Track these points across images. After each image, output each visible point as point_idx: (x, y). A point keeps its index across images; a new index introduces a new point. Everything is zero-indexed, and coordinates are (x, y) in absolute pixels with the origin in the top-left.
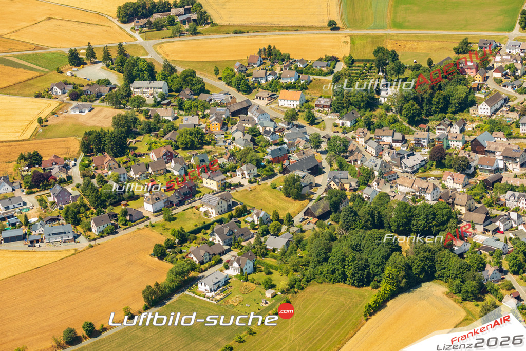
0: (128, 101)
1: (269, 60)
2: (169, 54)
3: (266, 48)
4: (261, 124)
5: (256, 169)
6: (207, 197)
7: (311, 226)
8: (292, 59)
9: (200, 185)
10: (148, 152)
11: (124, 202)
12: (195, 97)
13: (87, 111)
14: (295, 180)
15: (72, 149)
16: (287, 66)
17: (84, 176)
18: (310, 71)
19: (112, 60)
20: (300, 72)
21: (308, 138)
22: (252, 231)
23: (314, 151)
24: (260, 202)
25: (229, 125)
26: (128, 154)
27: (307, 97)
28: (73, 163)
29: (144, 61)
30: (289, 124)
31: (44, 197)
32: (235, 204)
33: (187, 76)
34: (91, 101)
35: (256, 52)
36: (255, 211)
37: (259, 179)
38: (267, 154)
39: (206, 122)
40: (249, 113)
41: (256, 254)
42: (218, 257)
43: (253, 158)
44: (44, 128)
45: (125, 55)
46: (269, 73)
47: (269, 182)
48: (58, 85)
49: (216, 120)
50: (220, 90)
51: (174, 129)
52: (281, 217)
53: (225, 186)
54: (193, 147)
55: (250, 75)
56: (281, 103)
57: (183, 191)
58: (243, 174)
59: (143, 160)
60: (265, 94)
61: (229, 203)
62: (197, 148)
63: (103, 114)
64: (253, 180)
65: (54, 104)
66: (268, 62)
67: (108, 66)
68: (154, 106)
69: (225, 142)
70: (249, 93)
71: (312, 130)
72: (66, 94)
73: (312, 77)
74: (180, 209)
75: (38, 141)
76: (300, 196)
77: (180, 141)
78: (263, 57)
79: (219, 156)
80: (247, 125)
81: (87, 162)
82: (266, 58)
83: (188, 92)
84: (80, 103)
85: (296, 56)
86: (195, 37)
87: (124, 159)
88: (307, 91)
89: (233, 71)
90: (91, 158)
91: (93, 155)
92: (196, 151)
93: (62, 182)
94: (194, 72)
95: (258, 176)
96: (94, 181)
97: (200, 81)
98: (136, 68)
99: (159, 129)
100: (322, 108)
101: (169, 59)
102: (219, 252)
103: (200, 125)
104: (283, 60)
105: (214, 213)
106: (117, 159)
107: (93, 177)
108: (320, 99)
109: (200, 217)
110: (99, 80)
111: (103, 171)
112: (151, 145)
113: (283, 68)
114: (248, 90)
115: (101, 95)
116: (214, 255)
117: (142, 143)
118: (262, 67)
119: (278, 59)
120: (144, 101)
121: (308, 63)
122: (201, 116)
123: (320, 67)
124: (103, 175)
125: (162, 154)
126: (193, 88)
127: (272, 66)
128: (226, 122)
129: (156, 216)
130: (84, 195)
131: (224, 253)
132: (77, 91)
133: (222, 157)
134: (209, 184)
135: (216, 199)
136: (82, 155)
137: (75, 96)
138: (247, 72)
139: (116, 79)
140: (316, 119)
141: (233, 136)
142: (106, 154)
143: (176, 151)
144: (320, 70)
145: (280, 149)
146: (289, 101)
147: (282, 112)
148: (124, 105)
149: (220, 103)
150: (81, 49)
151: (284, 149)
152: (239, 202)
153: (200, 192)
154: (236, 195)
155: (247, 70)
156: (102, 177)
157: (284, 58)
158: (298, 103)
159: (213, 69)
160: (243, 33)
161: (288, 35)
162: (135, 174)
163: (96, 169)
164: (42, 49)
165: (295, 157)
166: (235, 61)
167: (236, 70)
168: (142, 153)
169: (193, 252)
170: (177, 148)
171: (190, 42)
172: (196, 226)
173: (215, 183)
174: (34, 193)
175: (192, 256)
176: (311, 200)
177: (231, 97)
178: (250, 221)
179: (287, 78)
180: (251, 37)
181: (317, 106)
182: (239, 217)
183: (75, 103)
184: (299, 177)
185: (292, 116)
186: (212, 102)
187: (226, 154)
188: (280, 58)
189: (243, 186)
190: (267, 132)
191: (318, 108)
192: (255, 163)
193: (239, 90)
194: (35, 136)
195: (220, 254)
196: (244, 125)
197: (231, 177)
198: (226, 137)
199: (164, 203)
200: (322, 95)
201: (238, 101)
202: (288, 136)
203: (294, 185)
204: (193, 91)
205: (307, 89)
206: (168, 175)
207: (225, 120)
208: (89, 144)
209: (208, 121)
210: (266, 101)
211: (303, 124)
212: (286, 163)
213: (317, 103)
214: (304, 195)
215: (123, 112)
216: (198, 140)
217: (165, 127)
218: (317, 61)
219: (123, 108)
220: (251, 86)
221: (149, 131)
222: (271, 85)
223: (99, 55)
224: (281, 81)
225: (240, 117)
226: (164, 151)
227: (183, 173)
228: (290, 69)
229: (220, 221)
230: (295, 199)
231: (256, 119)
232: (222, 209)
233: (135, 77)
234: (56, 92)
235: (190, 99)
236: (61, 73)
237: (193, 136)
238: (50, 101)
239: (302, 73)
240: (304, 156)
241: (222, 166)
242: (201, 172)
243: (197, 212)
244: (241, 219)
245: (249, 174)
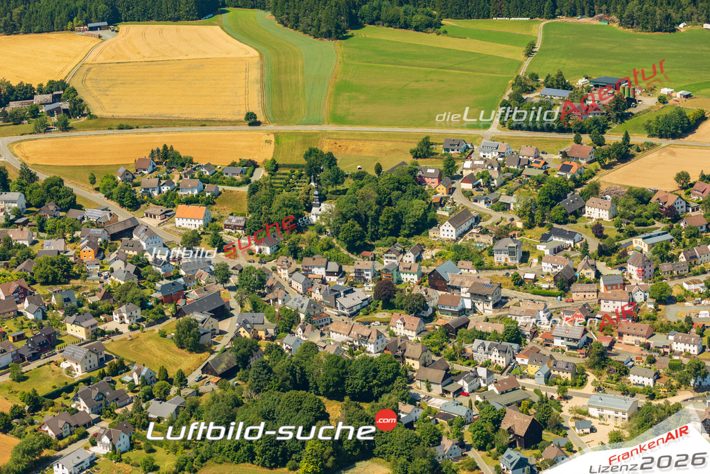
1: (165, 164)
2: (30, 155)
3: (161, 148)
5: (139, 310)
6: (70, 349)
7: (211, 386)
8: (195, 164)
9: (62, 333)
12: (62, 214)
14: (191, 325)
16: (189, 173)
18: (219, 180)
20: (205, 181)
21: (213, 269)
22: (130, 395)
23: (220, 287)
24: (144, 355)
25: (107, 251)
27: (214, 214)
32: (108, 358)
33: (52, 185)
35: (147, 155)
36: (135, 367)
37: (143, 324)
38: (156, 291)
39: (75, 248)
40: (134, 236)
41: (134, 425)
42: (82, 429)
43: (136, 296)
46: (163, 182)
47: (157, 328)
49: (88, 244)
50: (97, 204)
51: (30, 256)
52: (171, 375)
53: (97, 334)
54: (55, 282)
55: (137, 185)
56: (179, 222)
57: (38, 341)
58: (121, 318)
60: (157, 210)
61: (100, 357)
62: (60, 283)
64: (135, 326)
66: (163, 168)
68: (5, 226)
69: (100, 275)
70: (136, 210)
71: (218, 259)
73: (221, 188)
74: (34, 365)
76: (197, 347)
77: (38, 273)
78: (157, 160)
79: (91, 294)
80: (131, 253)
82: (160, 162)
83: (52, 207)
85: (200, 159)
86: (66, 134)
88: (214, 207)
89: (114, 179)
92: (60, 287)
94: (62, 181)
95: (143, 320)
97: (69, 193)
99: (10, 256)
100: (233, 229)
101: (29, 162)
102: (83, 422)
103: (66, 252)
104: (183, 165)
105: (80, 370)
108: (231, 217)
109: (61, 376)
113: (183, 176)
114: (135, 205)
116: (77, 426)
118: (154, 174)
119: (177, 164)
121: (216, 169)
122: (69, 240)
123: (233, 174)
125: (12, 290)
126: (60, 202)
127: (168, 173)
128: (103, 247)
131: (91, 424)
133: (94, 295)
134: (76, 331)
135: (83, 351)
138: (135, 181)
140: (225, 244)
141: (111, 266)
143: (32, 286)
144: (232, 179)
145: (173, 284)
146: (189, 220)
147: (180, 234)
149: (96, 222)
151: (179, 284)
152: (115, 355)
153: (62, 342)
154: (110, 346)
155: (134, 178)
157: (185, 163)
158: (201, 222)
159: (88, 175)
160: (131, 128)
161: (192, 131)
165: (193, 295)
166: (118, 166)
169: (48, 423)
170: (34, 282)
171: (58, 140)
172: (54, 387)
173: (83, 330)
175: (47, 428)
176: (212, 352)
177: (111, 215)
178: (128, 381)
179: (187, 188)
180: (142, 133)
181: (227, 226)
182: (113, 376)
184: (196, 321)
185: (192, 240)
186: (85, 221)
187: (101, 291)
188: (179, 162)
189: (121, 333)
190: (157, 262)
191: (228, 230)
192: (138, 302)
193: (122, 205)
195: (85, 426)
196: (126, 252)
197: (106, 321)
198: (101, 268)
199: (12, 357)
200: (234, 211)
201: (121, 219)
202: (186, 266)
203: (190, 332)
204: (60, 206)
205: (214, 203)
206: (20, 319)
207: (101, 245)
209: (78, 247)
210: (158, 220)
212: (181, 303)
213: (226, 222)
214: (203, 345)
216: (62, 272)
217: (18, 254)
218: (229, 166)
220: (139, 200)
222: (165, 198)
224: (179, 193)
225: (121, 241)
226: (15, 286)
227: (40, 316)
228: (192, 177)
229: (87, 381)
230: (191, 351)
231: (144, 244)
232: (90, 364)
235: (55, 216)
237: (56, 266)
239: (208, 183)
240: (206, 294)
241: (93, 306)
242: (65, 315)
243: (56, 368)
244: (116, 378)
245: (129, 317)
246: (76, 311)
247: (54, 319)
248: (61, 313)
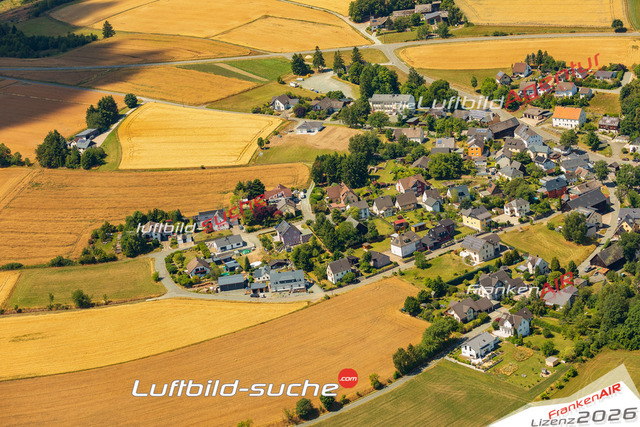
0: (366, 119)
1: (540, 68)
2: (415, 60)
3: (536, 54)
4: (532, 149)
5: (528, 205)
6: (470, 239)
7: (599, 277)
9: (459, 224)
10: (393, 182)
11: (366, 244)
12: (448, 114)
13: (317, 131)
14: (579, 220)
15: (300, 178)
17: (316, 211)
18: (592, 83)
19: (344, 68)
20: (579, 84)
21: (592, 166)
22: (526, 283)
23: (598, 183)
24: (535, 246)
25: (492, 150)
26: (369, 185)
27: (589, 115)
28: (302, 194)
29: (385, 69)
30: (566, 149)
31: (268, 235)
32: (503, 248)
33: (439, 88)
34: (320, 119)
35: (523, 59)
36: (530, 258)
37: (532, 217)
38: (542, 186)
39: (463, 146)
40: (516, 135)
41: (532, 311)
42: (485, 314)
43: (525, 191)
44: (265, 151)
45: (362, 62)
46: (540, 85)
47: (545, 221)
48: (281, 99)
49: (476, 143)
51: (424, 153)
52: (562, 266)
53: (491, 226)
54: (448, 177)
55: (516, 87)
56: (556, 122)
57: (438, 232)
58: (512, 211)
59: (388, 192)
60: (536, 111)
61: (496, 247)
62: (453, 178)
63: (336, 135)
64: (524, 219)
65: (276, 122)
66: (538, 72)
67: (340, 75)
68: (398, 125)
69: (487, 171)
70: (515, 110)
71: (596, 157)
72: (291, 110)
73: (594, 90)
74: (435, 254)
75: (258, 167)
76: (585, 240)
77: (433, 169)
78: (532, 64)
79: (482, 189)
80: (514, 150)
81: (319, 194)
82: (535, 67)
84: (308, 121)
86: (446, 40)
87: (365, 190)
88: (588, 108)
89: (495, 82)
90: (324, 189)
91: (326, 185)
92: (452, 182)
93: (289, 217)
94: (447, 84)
95: (531, 213)
96: (329, 217)
97: (455, 95)
98: (375, 78)
99: (406, 153)
100: (607, 129)
101: (416, 67)
102: (485, 308)
103: (456, 150)
104: (557, 69)
105: (478, 259)
106: (356, 191)
107: (327, 212)
108: (605, 118)
109: (461, 264)
110: (330, 93)
111: (340, 205)
112: (396, 173)
114: (513, 106)
115: (333, 112)
116: (480, 311)
117: (385, 171)
118: (530, 77)
119: (551, 68)
120: (387, 119)
121: (588, 73)
122: (457, 138)
123: (604, 78)
124: (340, 210)
125: (411, 185)
127: (543, 76)
128: (488, 145)
129: (406, 262)
130: (317, 234)
131: (492, 309)
132: (303, 105)
133: (485, 190)
134: (471, 223)
135: (480, 241)
136: (313, 184)
137: (301, 112)
138: (513, 84)
139: (351, 92)
140: (600, 143)
141: (498, 163)
142: (343, 183)
143: (428, 181)
144: (604, 82)
145: (557, 180)
146: (566, 121)
147: (557, 134)
148: (362, 123)
149: (480, 121)
150: (306, 55)
151: (562, 179)
152: (509, 245)
153: (459, 233)
154: (504, 236)
155: (511, 81)
156: (338, 212)
157: (558, 67)
158: (577, 123)
159: (470, 79)
160: (505, 35)
161: (562, 38)
162: (379, 209)
163: (331, 202)
164: (259, 54)
165: (576, 191)
166: (497, 70)
167: (498, 82)
168: (386, 183)
169: (453, 308)
170: (429, 177)
171: (440, 46)
172: (456, 274)
173: (478, 222)
174: (256, 230)
175: (453, 313)
176: (598, 245)
177: (494, 115)
178: (523, 270)
179: (563, 91)
180: (516, 40)
181: (601, 126)
182: (509, 265)
183: (301, 121)
184: (583, 215)
185: (570, 139)
186: (470, 121)
187: (491, 186)
188: (553, 66)
189: (512, 225)
190: (540, 159)
191: (602, 130)
192: (527, 197)
194: (254, 160)
195: (487, 311)
196: (510, 149)
197: (498, 214)
198: (488, 164)
199: (416, 246)
200: (607, 112)
201: (502, 119)
202: (566, 164)
203: (578, 225)
205: (588, 105)
206: (420, 211)
207: (486, 143)
208: (322, 172)
209: (466, 145)
210: (536, 120)
211: (583, 150)
212: (565, 198)
213: (601, 123)
214: (589, 238)
215: (361, 132)
216: (454, 168)
217: (413, 151)
218: (600, 70)
219: (360, 127)
221: (394, 156)
222: (542, 101)
223: (330, 62)
224: (555, 95)
225: (505, 140)
226: (413, 181)
227: (438, 209)
228: (566, 81)
229: (486, 270)
230: (578, 243)
231: (525, 142)
232: (487, 254)
233: (375, 89)
234: (279, 107)
235: (443, 117)
236: (284, 83)
237: (449, 162)
238: (271, 118)
239: (581, 86)
240: (587, 189)
241: (485, 200)
242: (460, 208)
243: (456, 257)
244: (511, 267)
245: (519, 211)
246: (471, 204)
247: (450, 212)
248: (456, 206)
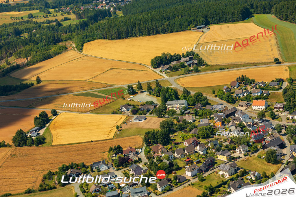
0: (166, 112)
1: (243, 83)
2: (184, 84)
3: (241, 77)
4: (245, 121)
5: (247, 147)
6: (222, 166)
8: (256, 82)
9: (216, 159)
10: (182, 142)
11: (174, 172)
12: (203, 108)
13: (143, 120)
14: (272, 153)
15: (139, 143)
16: (254, 86)
17: (148, 158)
18: (268, 88)
19: (152, 90)
20: (262, 89)
21: (273, 127)
22: (252, 184)
23: (278, 135)
24: (253, 167)
25: (226, 123)
26: (171, 144)
27: (269, 103)
28: (140, 150)
29: (172, 89)
30: (260, 120)
31: (127, 171)
32: (238, 169)
33: (198, 96)
34: (144, 114)
35: (235, 80)
36: (252, 172)
37: (250, 153)
38: (252, 138)
39: (212, 122)
40: (236, 115)
43: (245, 141)
44: (120, 131)
45: (160, 87)
46: (244, 91)
47: (256, 154)
48: (125, 106)
49: (218, 120)
50: (217, 103)
51: (195, 127)
52: (267, 175)
53: (231, 159)
54: (208, 137)
55: (233, 93)
56: (254, 108)
57: (207, 163)
58: (240, 151)
59: (181, 146)
60: (244, 103)
61: (235, 168)
62: (210, 137)
63: (152, 121)
64: (246, 154)
65: (124, 117)
66: (242, 85)
67: (150, 93)
68: (181, 114)
70: (234, 104)
71: (275, 122)
72: (130, 111)
73: (270, 92)
74: (207, 174)
75: (118, 139)
76: (276, 162)
77: (200, 134)
78: (239, 82)
79: (224, 141)
80: (236, 122)
81: (148, 150)
82: (241, 83)
83: (199, 105)
84: (139, 116)
85: (259, 80)
86: (197, 74)
87: (169, 146)
88: (268, 100)
89: (223, 91)
90: (151, 147)
91: (151, 145)
92: (210, 139)
93: (136, 162)
94: (202, 94)
95: (249, 151)
96: (155, 160)
97: (205, 99)
98: (168, 94)
99: (186, 127)
100: (278, 109)
101: (186, 87)
103: (209, 124)
104: (251, 83)
105: (227, 175)
106: (166, 147)
107: (154, 158)
108: (277, 104)
109: (220, 178)
110: (147, 102)
111: (159, 154)
112: (183, 137)
113: (252, 88)
115: (150, 110)
117: (178, 137)
118: (239, 88)
119: (248, 83)
120: (176, 112)
121: (266, 84)
122: (209, 118)
123: (274, 85)
124: (159, 156)
125: (191, 142)
126: (202, 103)
127: (245, 87)
128: (224, 121)
129: (194, 179)
130: (150, 169)
132: (135, 109)
133: (226, 142)
134: (222, 158)
135: (227, 167)
136: (145, 145)
137: (135, 112)
138: (231, 91)
139: (157, 101)
140: (276, 116)
141: (230, 128)
142: (159, 144)
143: (199, 140)
144: (274, 87)
145: (259, 135)
146: (259, 107)
147: (255, 113)
148: (164, 115)
149: (219, 110)
150: (133, 85)
151: (261, 134)
152: (241, 167)
153: (217, 163)
154: (238, 163)
155: (231, 90)
156: (159, 158)
157: (252, 82)
158: (264, 107)
159: (211, 92)
160: (225, 69)
161: (252, 68)
162: (178, 155)
163: (154, 153)
164: (111, 86)
165: (268, 139)
166: (223, 86)
167: (224, 91)
168: (179, 142)
170: (199, 138)
171: (195, 76)
172: (218, 183)
173: (225, 157)
174: (120, 169)
176: (282, 164)
177: (225, 107)
178: (249, 178)
179: (255, 93)
180: (230, 71)
181: (275, 108)
182: (242, 177)
183: (135, 116)
184: (274, 150)
185: (261, 115)
186: (214, 110)
187: (228, 140)
188: (249, 82)
189: (241, 158)
190: (249, 126)
191: (276, 110)
192: (246, 144)
193: (228, 102)
194: (116, 136)
196: (234, 122)
197: (233, 153)
198: (225, 130)
199: (198, 171)
200: (277, 101)
201: (229, 108)
202: (261, 126)
203: (272, 155)
204: (202, 104)
205: (268, 99)
206: (197, 154)
207: (223, 120)
208: (148, 139)
209: (214, 121)
210: (245, 107)
211: (268, 119)
212: (263, 143)
213: (275, 106)
214: (278, 161)
215: (164, 119)
216: (209, 133)
217: (190, 126)
218: (271, 82)
219: (163, 117)
220: (235, 99)
221: (181, 129)
222: (246, 98)
223: (145, 87)
224: (252, 95)
225: (231, 118)
226: (192, 140)
227: (205, 153)
228: (256, 88)
229: (232, 180)
230: (273, 164)
231: (241, 118)
232: (231, 172)
233: (168, 99)
234: (124, 110)
235: (201, 109)
236: (124, 99)
237: (208, 130)
238: (121, 116)
239: (263, 90)
240: (274, 138)
241: (227, 147)
242: (216, 151)
243: (217, 175)
244: (244, 178)
245: (243, 151)
246: (220, 149)
247: (211, 153)
248: (214, 151)
